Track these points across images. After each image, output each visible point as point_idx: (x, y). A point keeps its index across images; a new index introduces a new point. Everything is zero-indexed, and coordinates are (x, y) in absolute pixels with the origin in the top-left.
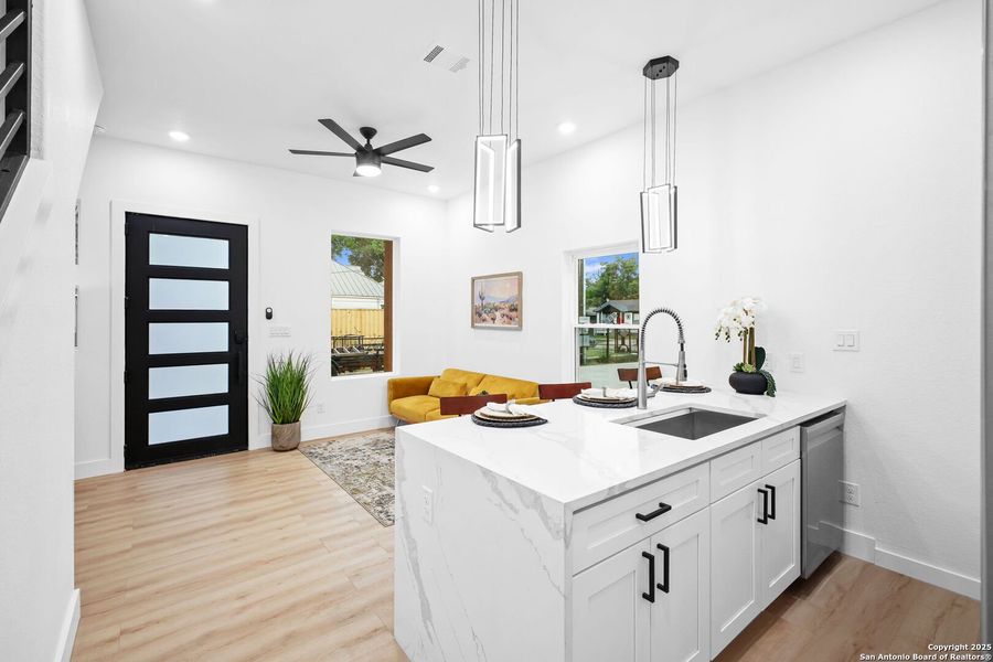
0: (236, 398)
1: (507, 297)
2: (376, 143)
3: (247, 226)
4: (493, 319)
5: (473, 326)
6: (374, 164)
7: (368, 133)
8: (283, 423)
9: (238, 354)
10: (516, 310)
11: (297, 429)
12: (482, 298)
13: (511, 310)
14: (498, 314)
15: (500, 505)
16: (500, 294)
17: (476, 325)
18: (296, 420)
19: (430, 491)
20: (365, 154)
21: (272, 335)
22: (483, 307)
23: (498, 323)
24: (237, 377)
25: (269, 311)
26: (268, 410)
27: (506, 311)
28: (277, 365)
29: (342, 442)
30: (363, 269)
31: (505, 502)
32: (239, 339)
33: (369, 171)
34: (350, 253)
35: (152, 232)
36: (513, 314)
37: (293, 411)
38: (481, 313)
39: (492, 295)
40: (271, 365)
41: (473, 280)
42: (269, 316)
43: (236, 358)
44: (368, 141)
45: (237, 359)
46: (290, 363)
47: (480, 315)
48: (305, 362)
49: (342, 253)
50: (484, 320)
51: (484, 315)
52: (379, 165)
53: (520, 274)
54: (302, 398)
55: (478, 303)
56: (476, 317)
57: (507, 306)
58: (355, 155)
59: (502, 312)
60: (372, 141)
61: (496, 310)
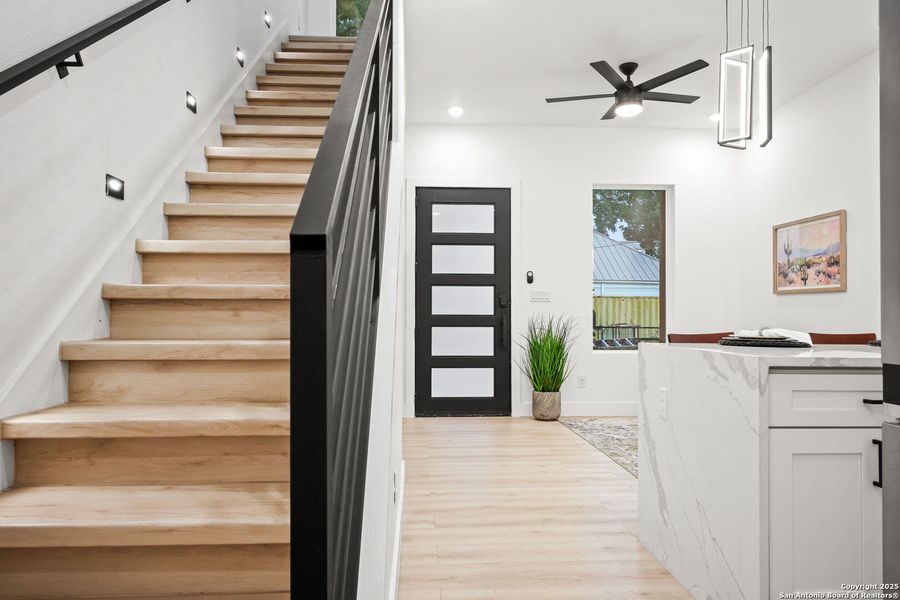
0: (500, 363)
1: (824, 248)
2: (637, 79)
3: (510, 189)
4: (804, 280)
5: (775, 291)
6: (635, 101)
7: (629, 68)
8: (543, 391)
9: (502, 318)
10: (836, 263)
11: (557, 398)
12: (788, 252)
13: (830, 265)
14: (811, 272)
15: (716, 378)
16: (813, 244)
17: (779, 289)
18: (557, 390)
19: (664, 389)
20: (626, 91)
21: (533, 300)
22: (790, 265)
23: (811, 285)
24: (502, 341)
25: (530, 275)
26: (530, 377)
27: (823, 267)
28: (537, 331)
29: (604, 421)
30: (642, 246)
31: (719, 374)
32: (503, 303)
33: (629, 110)
34: (625, 225)
35: (435, 203)
36: (834, 269)
37: (553, 378)
38: (789, 273)
39: (802, 247)
40: (532, 329)
41: (776, 230)
42: (530, 280)
43: (500, 322)
44: (629, 78)
45: (502, 324)
46: (550, 331)
47: (785, 276)
48: (565, 328)
49: (617, 225)
50: (791, 283)
51: (793, 276)
52: (640, 102)
53: (842, 215)
54: (562, 367)
55: (782, 259)
56: (780, 279)
57: (824, 259)
58: (616, 94)
59: (817, 268)
60: (633, 78)
61: (809, 267)
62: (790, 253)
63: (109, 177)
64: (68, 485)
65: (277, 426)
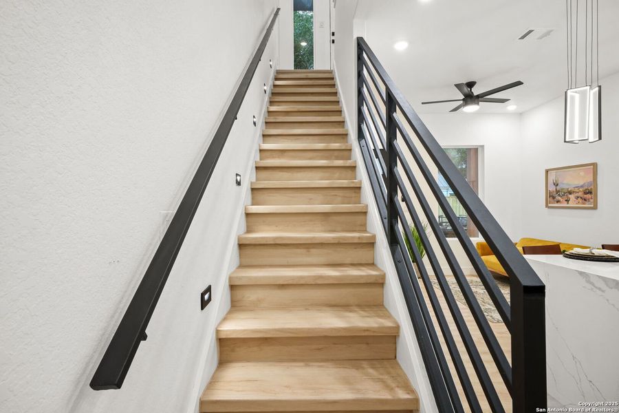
1: (582, 183)
4: (567, 201)
5: (547, 206)
6: (475, 103)
7: (471, 85)
10: (591, 193)
13: (586, 193)
14: (572, 197)
15: (592, 289)
16: (573, 181)
17: (550, 205)
20: (469, 98)
22: (557, 192)
23: (572, 204)
27: (580, 194)
31: (595, 287)
33: (471, 108)
36: (589, 196)
38: (556, 196)
39: (565, 182)
41: (547, 171)
44: (471, 90)
47: (554, 198)
50: (558, 202)
51: (559, 198)
52: (478, 104)
53: (594, 165)
55: (552, 188)
56: (550, 199)
57: (581, 190)
58: (463, 100)
59: (577, 195)
60: (473, 90)
61: (570, 194)
62: (557, 185)
63: (237, 175)
64: (248, 362)
65: (368, 330)
